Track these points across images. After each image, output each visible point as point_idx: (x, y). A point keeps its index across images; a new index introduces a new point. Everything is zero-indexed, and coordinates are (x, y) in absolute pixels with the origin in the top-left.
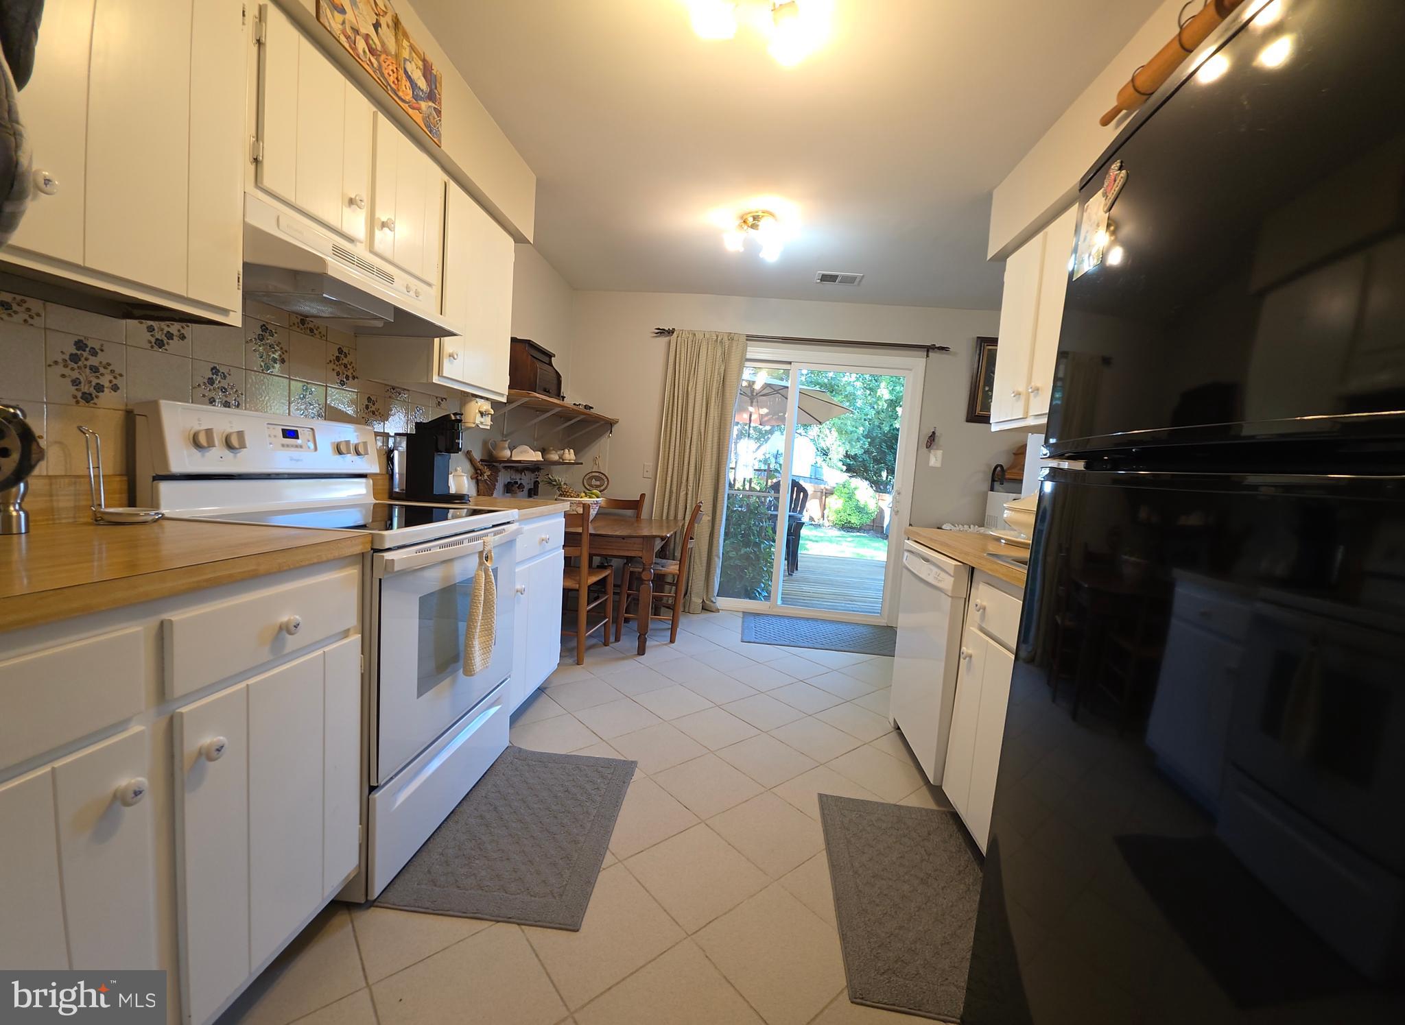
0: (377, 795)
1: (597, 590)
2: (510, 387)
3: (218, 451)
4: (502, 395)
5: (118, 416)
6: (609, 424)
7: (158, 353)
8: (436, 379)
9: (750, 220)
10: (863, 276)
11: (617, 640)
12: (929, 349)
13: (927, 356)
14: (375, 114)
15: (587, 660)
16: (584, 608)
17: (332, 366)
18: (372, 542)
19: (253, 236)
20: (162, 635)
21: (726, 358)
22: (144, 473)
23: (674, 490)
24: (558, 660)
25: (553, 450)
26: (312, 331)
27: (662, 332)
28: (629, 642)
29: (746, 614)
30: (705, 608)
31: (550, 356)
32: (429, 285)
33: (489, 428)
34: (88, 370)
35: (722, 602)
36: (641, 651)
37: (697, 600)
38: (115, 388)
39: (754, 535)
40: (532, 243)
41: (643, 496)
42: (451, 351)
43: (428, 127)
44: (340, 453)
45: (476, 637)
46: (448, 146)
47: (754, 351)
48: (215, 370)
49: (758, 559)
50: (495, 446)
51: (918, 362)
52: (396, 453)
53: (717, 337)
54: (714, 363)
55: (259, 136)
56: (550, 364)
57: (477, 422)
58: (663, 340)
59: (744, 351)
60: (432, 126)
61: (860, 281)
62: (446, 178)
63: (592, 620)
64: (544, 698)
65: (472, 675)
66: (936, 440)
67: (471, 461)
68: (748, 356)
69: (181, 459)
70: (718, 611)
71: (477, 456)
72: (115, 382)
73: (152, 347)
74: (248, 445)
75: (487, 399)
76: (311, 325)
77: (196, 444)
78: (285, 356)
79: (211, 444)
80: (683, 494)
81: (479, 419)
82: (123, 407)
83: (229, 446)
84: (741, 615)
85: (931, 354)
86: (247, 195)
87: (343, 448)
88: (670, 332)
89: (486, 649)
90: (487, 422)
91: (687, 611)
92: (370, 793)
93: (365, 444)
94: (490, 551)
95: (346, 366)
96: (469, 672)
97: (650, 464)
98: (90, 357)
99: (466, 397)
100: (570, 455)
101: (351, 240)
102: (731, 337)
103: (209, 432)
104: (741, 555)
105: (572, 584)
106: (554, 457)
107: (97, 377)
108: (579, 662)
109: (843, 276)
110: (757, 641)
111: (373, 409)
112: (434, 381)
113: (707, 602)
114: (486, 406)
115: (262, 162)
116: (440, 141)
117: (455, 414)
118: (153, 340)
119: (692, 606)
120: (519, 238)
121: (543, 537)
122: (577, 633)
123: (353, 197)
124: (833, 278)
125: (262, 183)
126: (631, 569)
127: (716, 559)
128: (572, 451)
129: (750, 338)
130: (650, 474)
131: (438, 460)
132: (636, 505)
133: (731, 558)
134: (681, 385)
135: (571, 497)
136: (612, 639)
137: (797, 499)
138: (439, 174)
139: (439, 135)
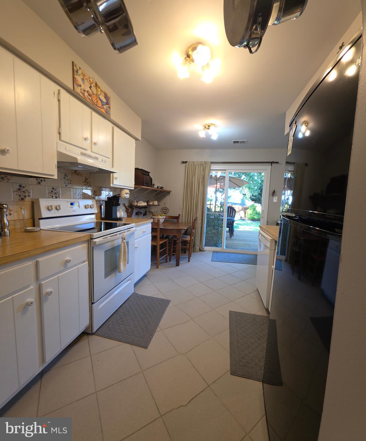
0: (94, 305)
1: (163, 246)
2: (135, 185)
3: (54, 210)
4: (133, 187)
5: (30, 203)
6: (168, 193)
7: (39, 186)
8: (112, 185)
9: (207, 127)
10: (247, 141)
11: (170, 261)
12: (272, 163)
13: (271, 165)
14: (91, 112)
15: (160, 267)
16: (159, 251)
17: (84, 183)
18: (90, 237)
19: (60, 154)
20: (37, 264)
21: (204, 170)
22: (36, 218)
23: (189, 213)
24: (150, 267)
25: (151, 201)
26: (78, 174)
27: (184, 162)
28: (173, 262)
29: (214, 252)
30: (200, 250)
31: (149, 173)
32: (109, 158)
33: (129, 197)
34: (22, 192)
35: (206, 248)
36: (178, 265)
37: (197, 248)
38: (29, 196)
39: (216, 226)
40: (140, 140)
41: (179, 215)
42: (116, 177)
43: (107, 113)
44: (86, 208)
45: (121, 262)
46: (113, 117)
47: (213, 167)
48: (53, 188)
49: (218, 234)
50: (132, 201)
51: (268, 167)
52: (102, 207)
53: (201, 163)
54: (200, 172)
55: (60, 126)
56: (149, 175)
57: (125, 196)
58: (184, 165)
59: (210, 167)
60: (108, 112)
61: (247, 142)
62: (113, 125)
63: (162, 254)
64: (146, 278)
65: (120, 273)
66: (275, 193)
67: (125, 206)
68: (211, 169)
69: (45, 213)
70: (205, 251)
71: (127, 205)
72: (29, 194)
73: (37, 184)
74: (61, 209)
75: (128, 189)
76: (78, 173)
77: (48, 209)
78: (71, 182)
79: (52, 209)
80: (192, 214)
81: (125, 195)
82: (31, 201)
83: (57, 209)
84: (212, 252)
85: (273, 164)
86: (58, 143)
87: (87, 207)
88: (186, 162)
89: (125, 265)
90: (128, 196)
91: (194, 251)
92: (92, 304)
93: (93, 205)
94: (125, 237)
95: (88, 183)
96: (120, 272)
97: (182, 205)
98: (23, 189)
99: (122, 189)
100: (156, 203)
101: (86, 150)
102: (206, 163)
103: (51, 206)
104: (212, 233)
105: (154, 244)
106: (151, 203)
107: (25, 194)
108: (157, 268)
109: (241, 141)
110: (216, 261)
111: (96, 194)
112: (111, 186)
113: (201, 248)
114: (128, 191)
115: (61, 133)
116: (110, 116)
117: (118, 195)
118: (38, 182)
119: (196, 250)
120: (136, 139)
121: (144, 231)
122: (157, 259)
123: (86, 137)
124: (238, 142)
125: (61, 139)
126: (174, 239)
127: (204, 235)
128: (157, 201)
129: (212, 163)
130: (182, 208)
131: (114, 208)
132: (177, 218)
133: (209, 234)
134: (190, 179)
135: (156, 216)
136: (168, 260)
137: (233, 213)
138: (111, 125)
139: (110, 114)
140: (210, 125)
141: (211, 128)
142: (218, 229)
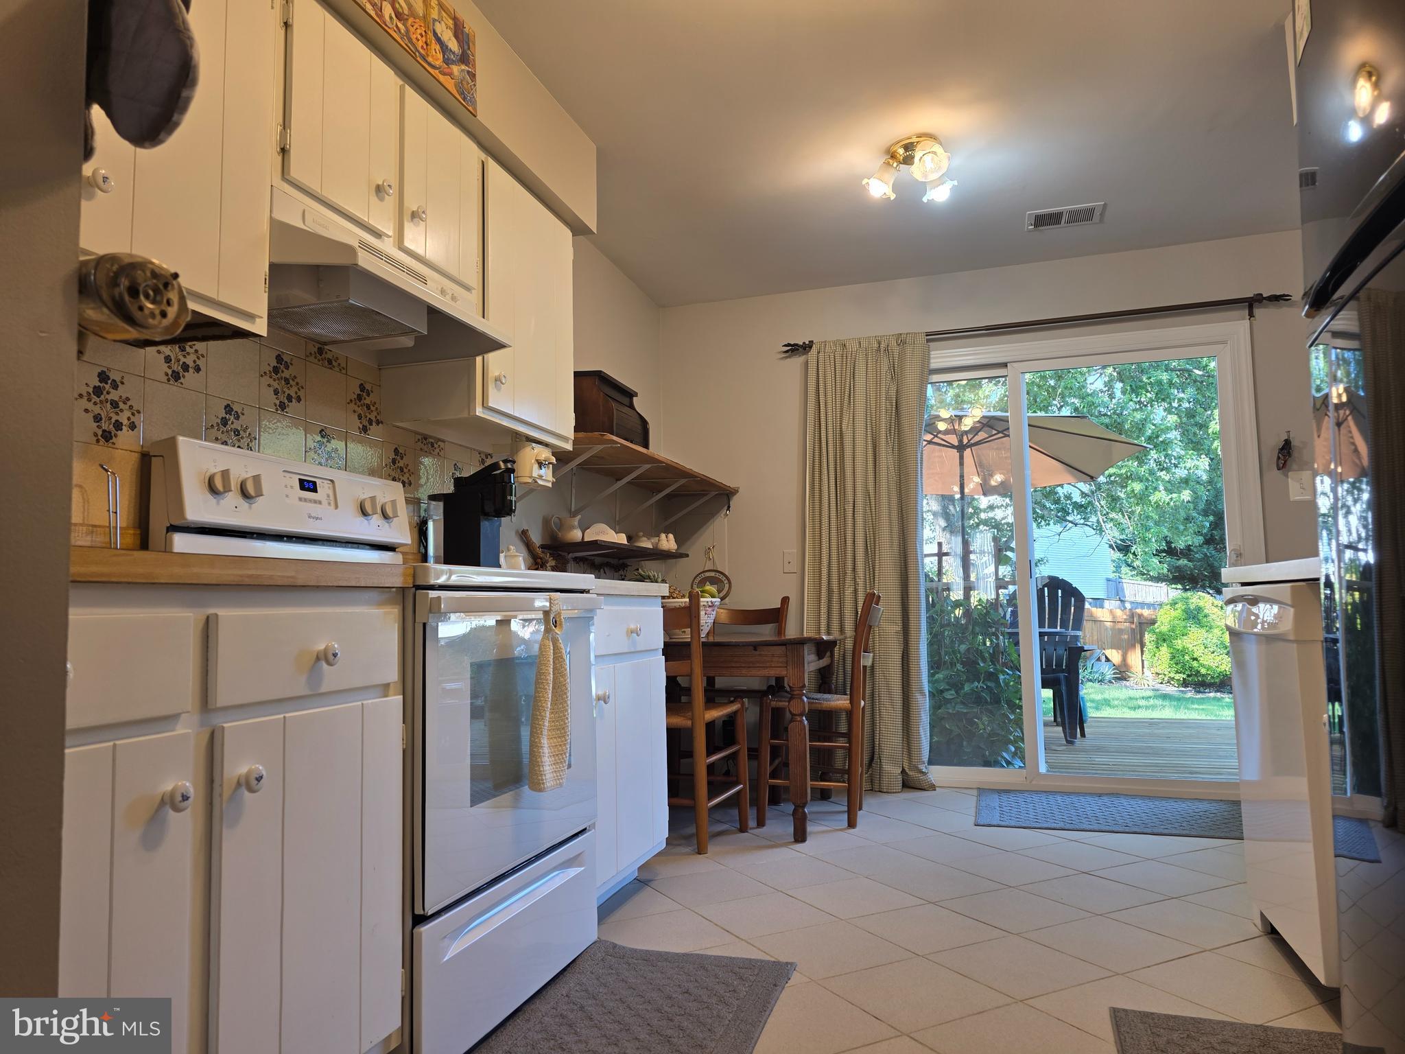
0: (425, 930)
1: (721, 735)
2: (577, 429)
3: (233, 498)
4: (565, 439)
5: (135, 458)
6: (724, 495)
7: (173, 388)
8: (479, 412)
9: (901, 152)
10: (1105, 205)
11: (761, 823)
12: (1252, 303)
13: (1251, 315)
14: (402, 89)
16: (703, 760)
17: (352, 406)
18: (414, 577)
19: (280, 231)
20: (208, 630)
21: (896, 374)
22: (157, 524)
25: (644, 536)
26: (330, 362)
27: (794, 349)
29: (982, 791)
30: (909, 785)
31: (630, 394)
32: (468, 288)
33: (550, 485)
34: (109, 405)
35: (938, 774)
36: (800, 836)
37: (891, 771)
38: (133, 427)
39: (984, 660)
40: (596, 234)
41: (785, 600)
42: (497, 374)
43: (462, 94)
44: (364, 513)
45: (545, 732)
46: (487, 114)
47: (942, 356)
48: (228, 409)
50: (561, 525)
51: (1237, 327)
52: (431, 525)
53: (879, 343)
54: (878, 383)
55: (285, 124)
56: (632, 406)
57: (535, 474)
58: (798, 361)
59: (926, 358)
60: (466, 93)
61: (1102, 215)
62: (483, 156)
63: (720, 778)
64: (647, 892)
65: (540, 790)
66: (1295, 454)
67: (528, 545)
68: (933, 365)
69: (198, 508)
70: (933, 787)
71: (536, 538)
72: (133, 419)
73: (169, 380)
74: (265, 491)
75: (546, 445)
76: (329, 356)
77: (213, 490)
78: (301, 393)
79: (227, 489)
80: (849, 592)
81: (536, 472)
82: (139, 449)
83: (245, 494)
84: (975, 792)
85: (1257, 312)
86: (275, 189)
87: (369, 509)
88: (807, 347)
89: (560, 755)
90: (546, 477)
91: (876, 788)
92: (413, 927)
93: (394, 502)
94: (559, 614)
95: (368, 407)
96: (537, 786)
97: (793, 551)
98: (111, 390)
99: (519, 440)
100: (668, 542)
101: (378, 235)
102: (901, 340)
103: (225, 474)
104: (966, 694)
105: (679, 721)
106: (646, 544)
107: (117, 414)
108: (700, 851)
109: (1071, 212)
110: (1003, 823)
111: (401, 464)
112: (477, 414)
113: (910, 773)
114: (545, 454)
115: (289, 151)
116: (475, 109)
117: (505, 461)
118: (170, 372)
119: (885, 780)
120: (578, 229)
121: (632, 626)
123: (380, 183)
124: (1054, 219)
125: (289, 174)
126: (774, 704)
127: (918, 696)
128: (671, 536)
129: (935, 337)
130: (795, 567)
131: (485, 525)
132: (775, 616)
133: (948, 701)
134: (830, 423)
135: (674, 598)
136: (752, 823)
137: (1066, 606)
138: (474, 153)
139: (474, 103)
140: (914, 140)
141: (918, 154)
142: (992, 677)
